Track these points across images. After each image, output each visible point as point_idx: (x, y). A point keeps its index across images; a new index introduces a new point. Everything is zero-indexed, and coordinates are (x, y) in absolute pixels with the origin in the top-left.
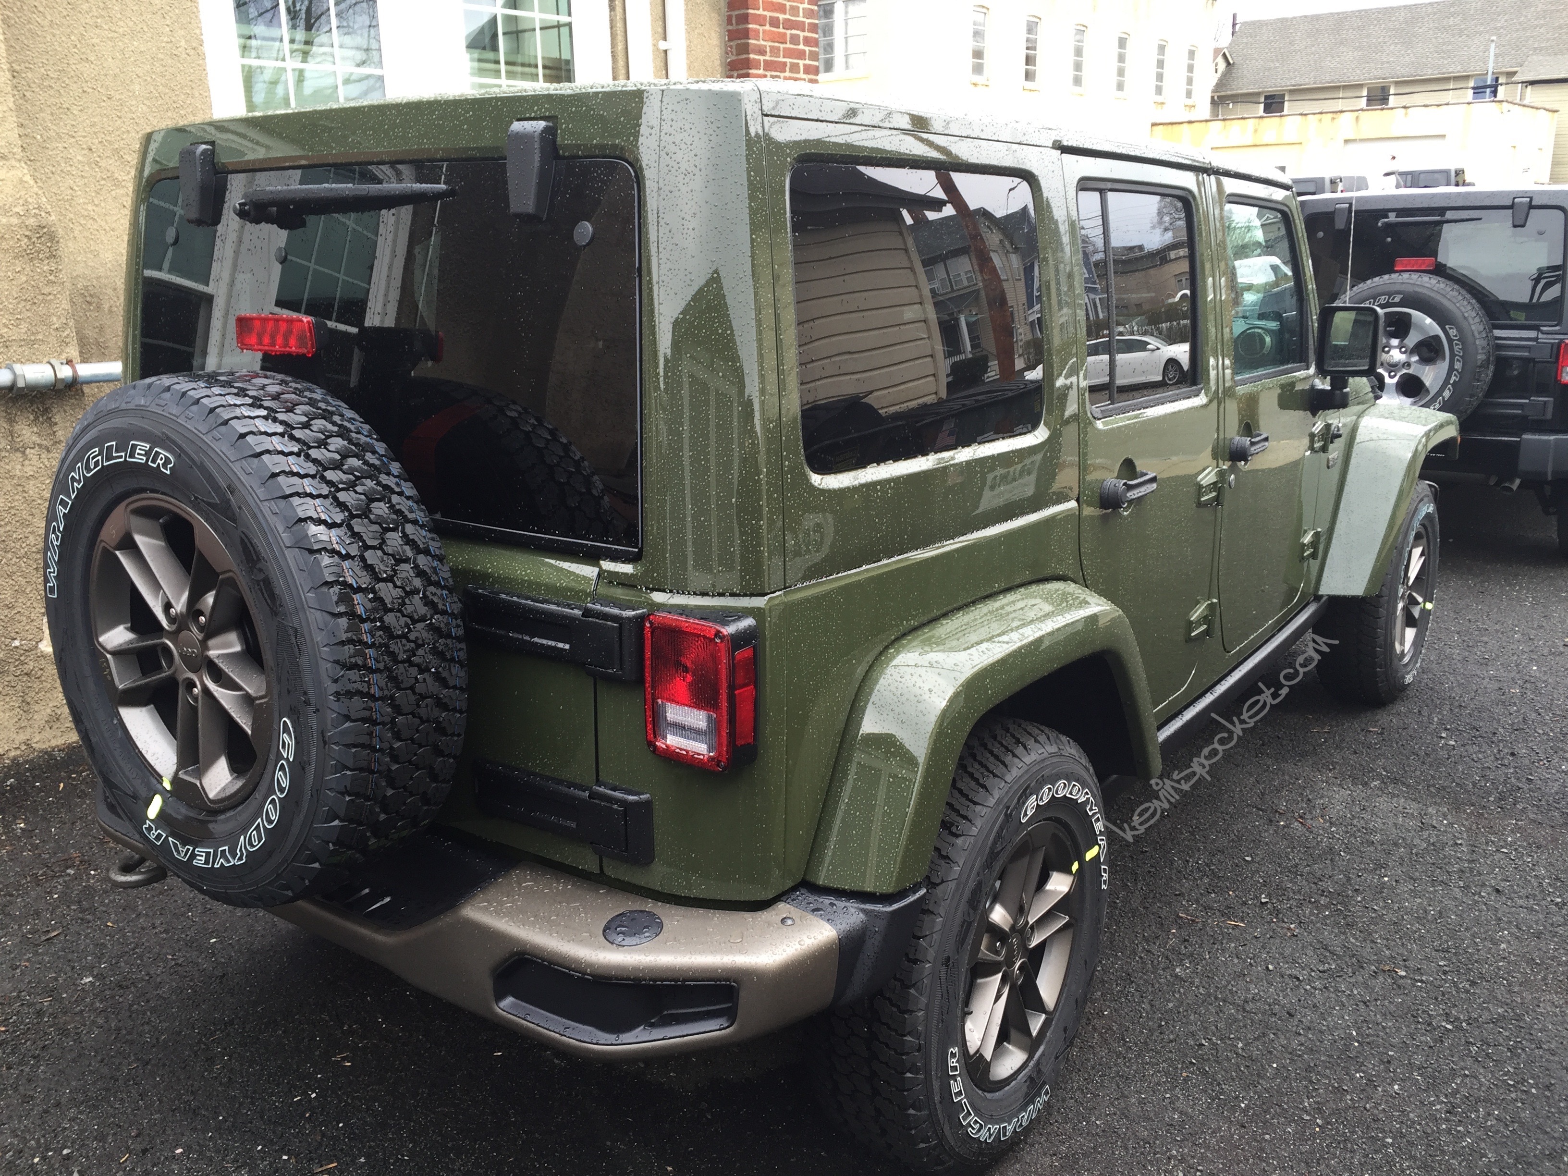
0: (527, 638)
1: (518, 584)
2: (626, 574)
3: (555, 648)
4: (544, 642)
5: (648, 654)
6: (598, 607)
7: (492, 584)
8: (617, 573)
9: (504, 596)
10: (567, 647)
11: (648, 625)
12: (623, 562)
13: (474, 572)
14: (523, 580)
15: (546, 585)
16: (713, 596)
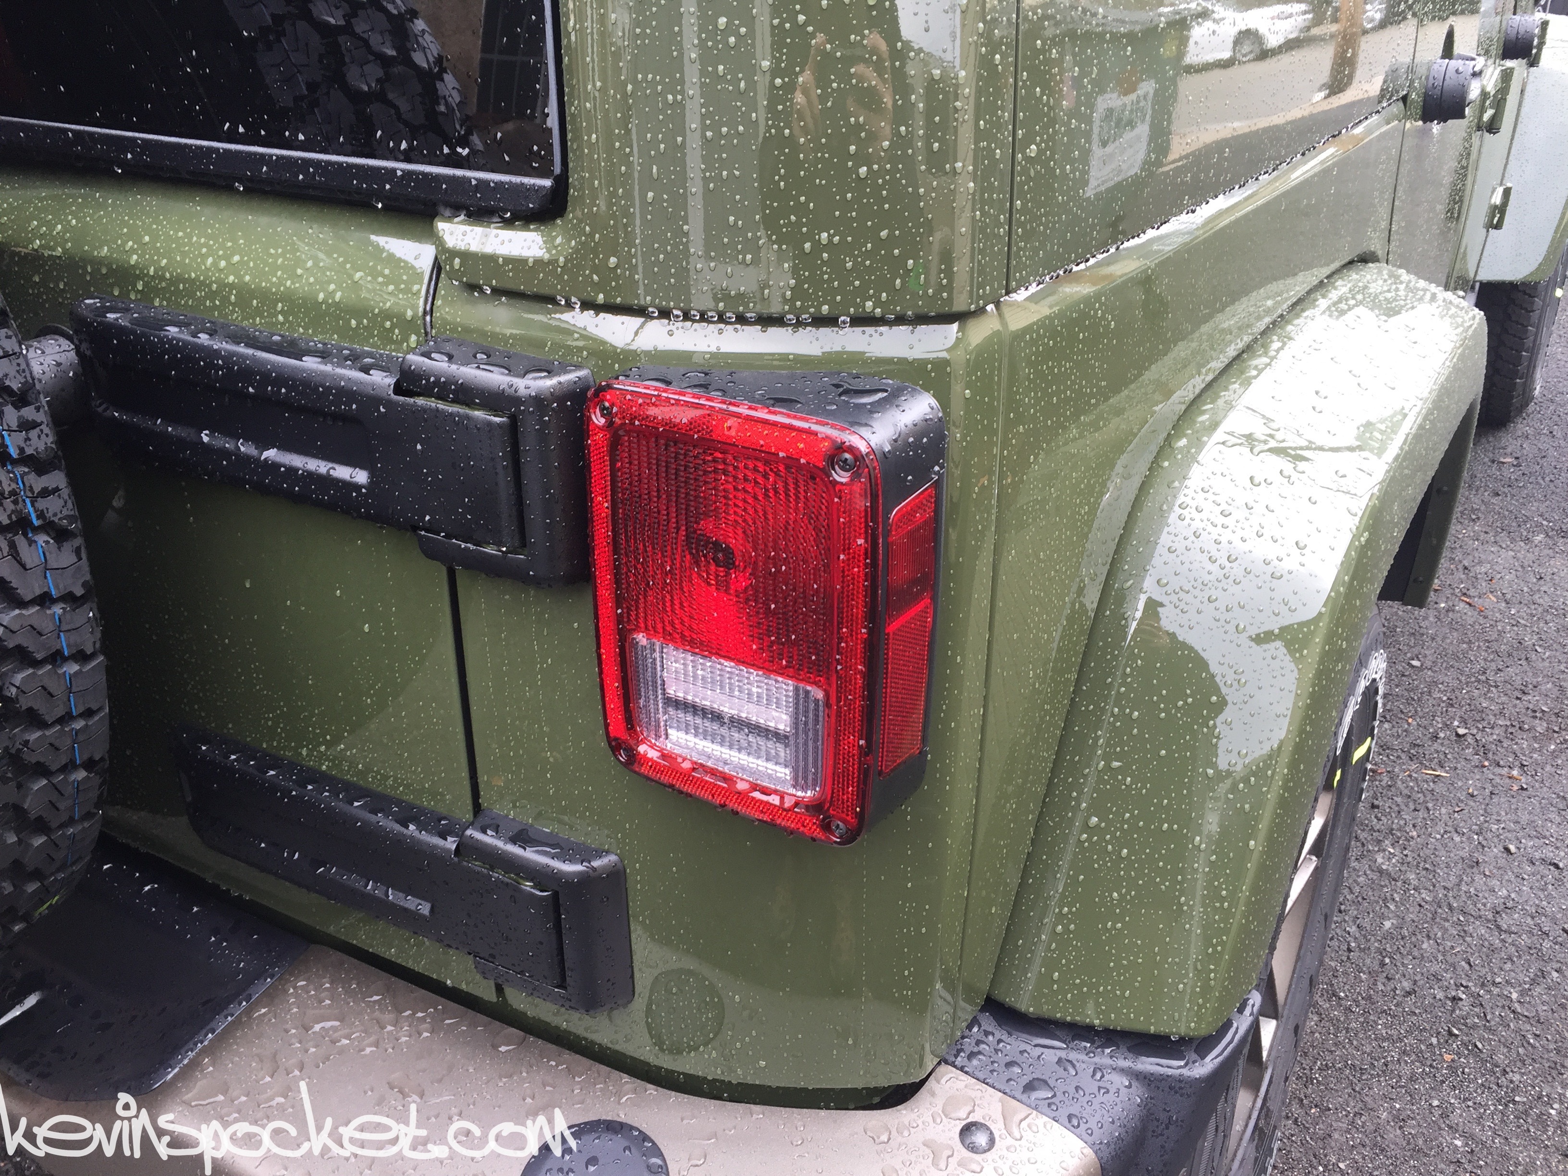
0: (246, 448)
1: (212, 295)
2: (523, 261)
3: (327, 481)
4: (297, 461)
5: (602, 503)
6: (440, 365)
7: (146, 296)
8: (490, 259)
9: (173, 330)
10: (361, 477)
11: (599, 420)
12: (508, 224)
13: (98, 262)
14: (223, 285)
15: (288, 298)
16: (799, 324)
